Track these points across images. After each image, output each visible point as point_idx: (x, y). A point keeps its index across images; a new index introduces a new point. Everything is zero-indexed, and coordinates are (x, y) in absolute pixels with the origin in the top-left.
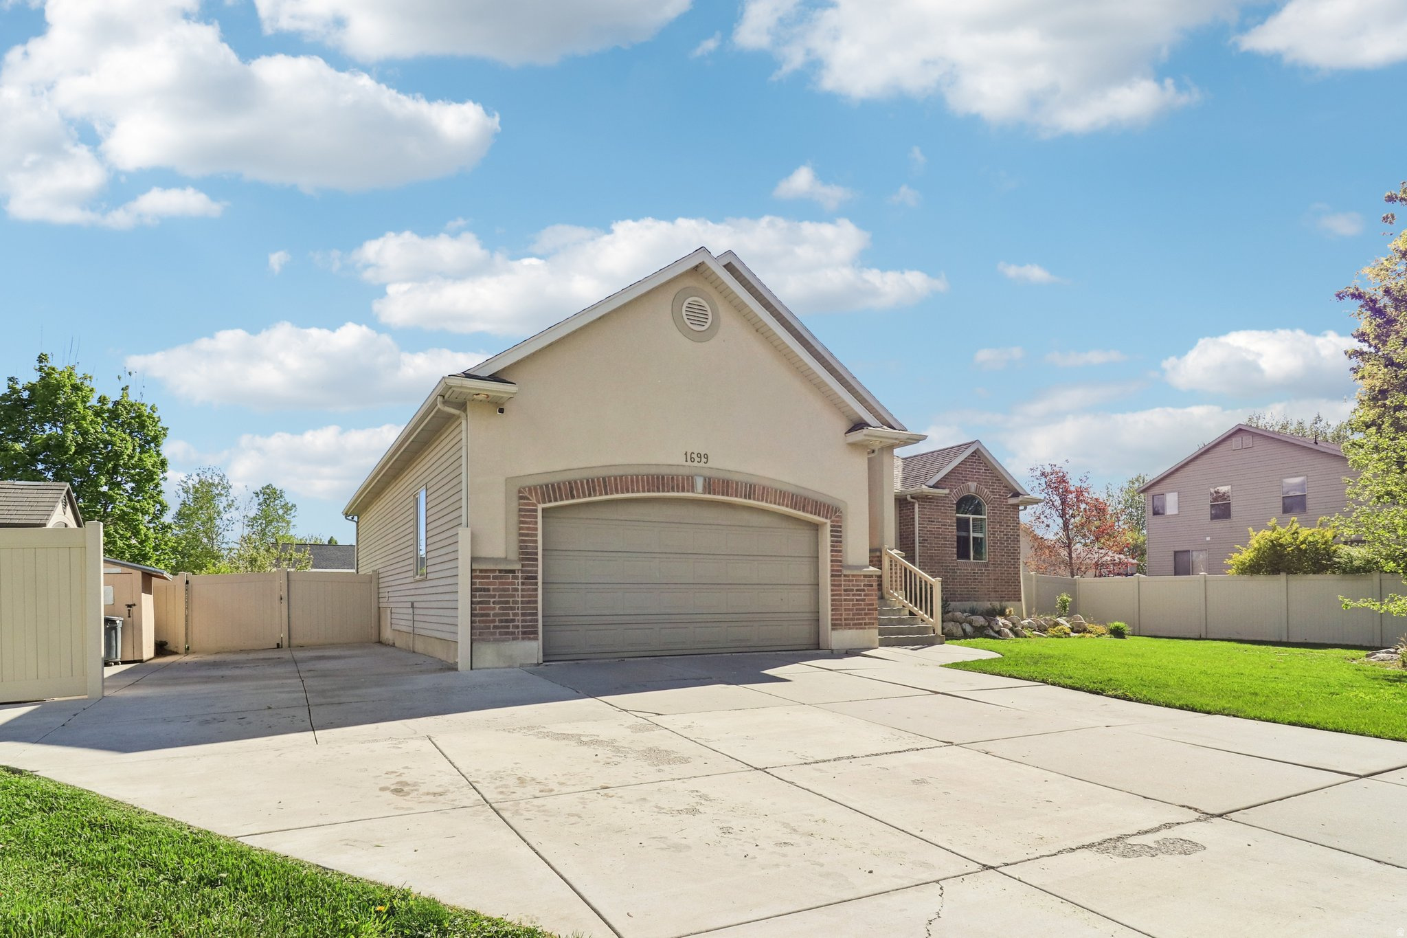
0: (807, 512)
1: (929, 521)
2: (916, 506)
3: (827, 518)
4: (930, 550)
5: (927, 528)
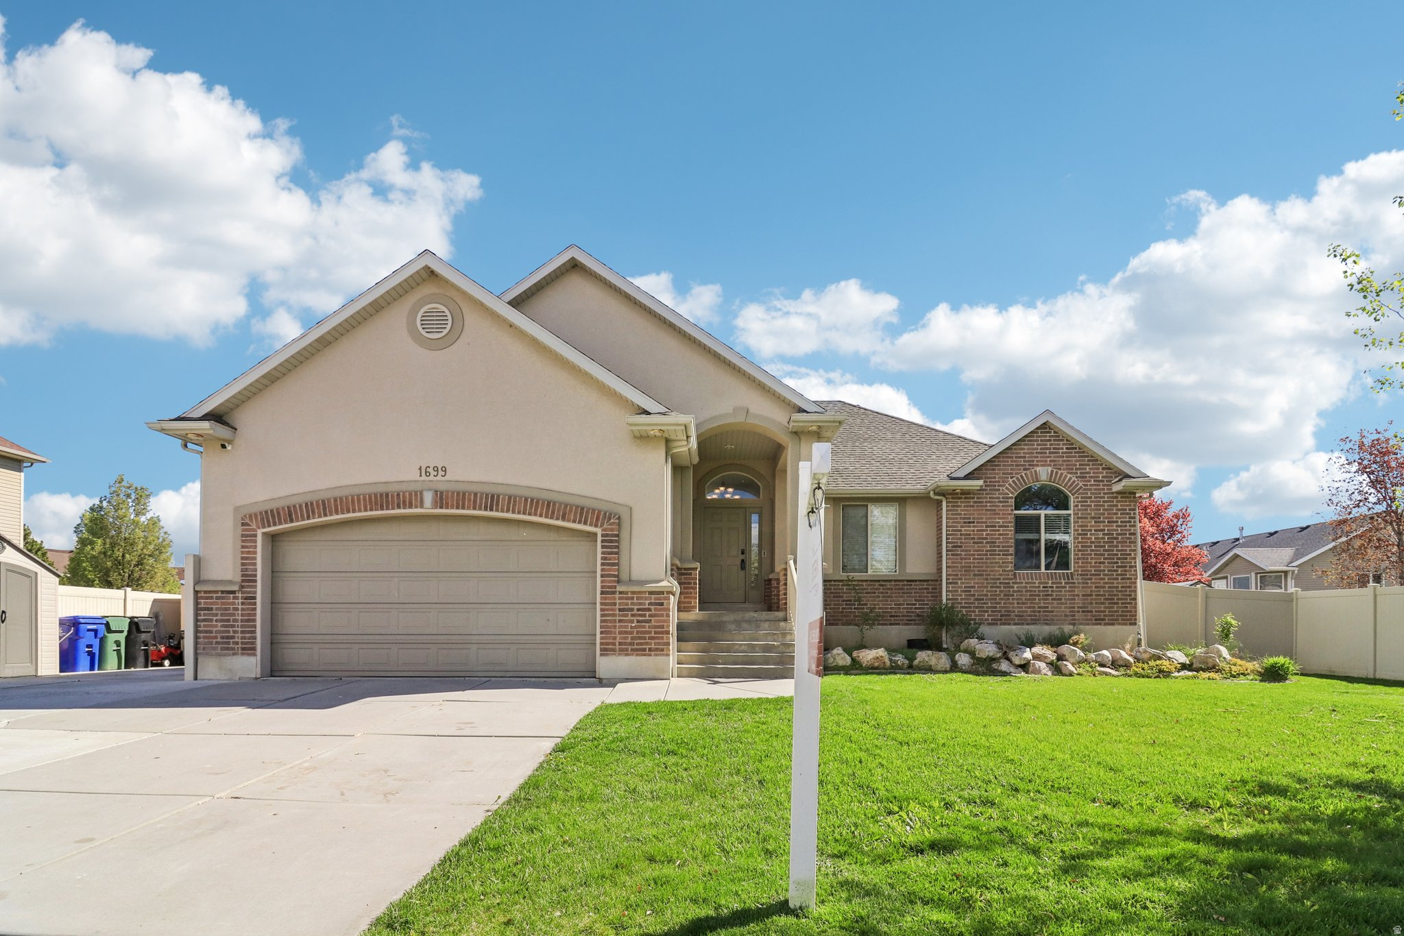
0: (569, 521)
1: (965, 523)
2: (944, 504)
3: (596, 526)
4: (966, 559)
5: (961, 531)
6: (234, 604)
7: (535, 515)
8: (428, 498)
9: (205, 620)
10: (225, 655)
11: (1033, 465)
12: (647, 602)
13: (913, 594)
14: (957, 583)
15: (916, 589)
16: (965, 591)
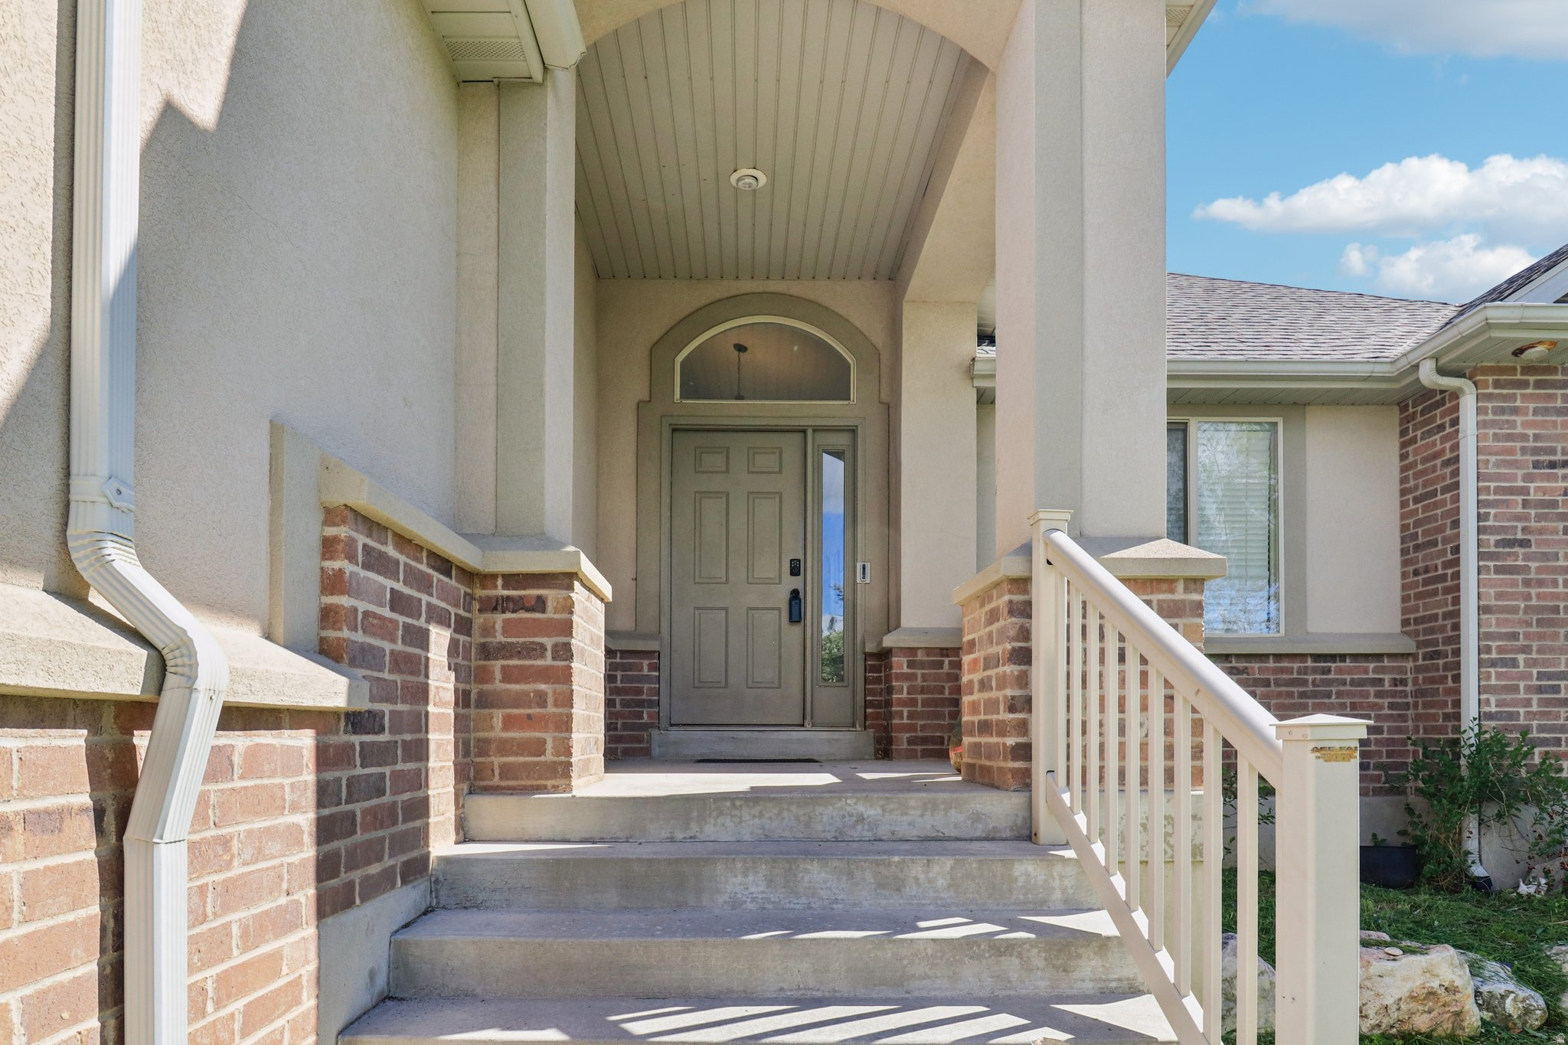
1: (1537, 465)
4: (1541, 583)
5: (1524, 491)
13: (1333, 700)
14: (1514, 663)
15: (1344, 682)
16: (1540, 690)
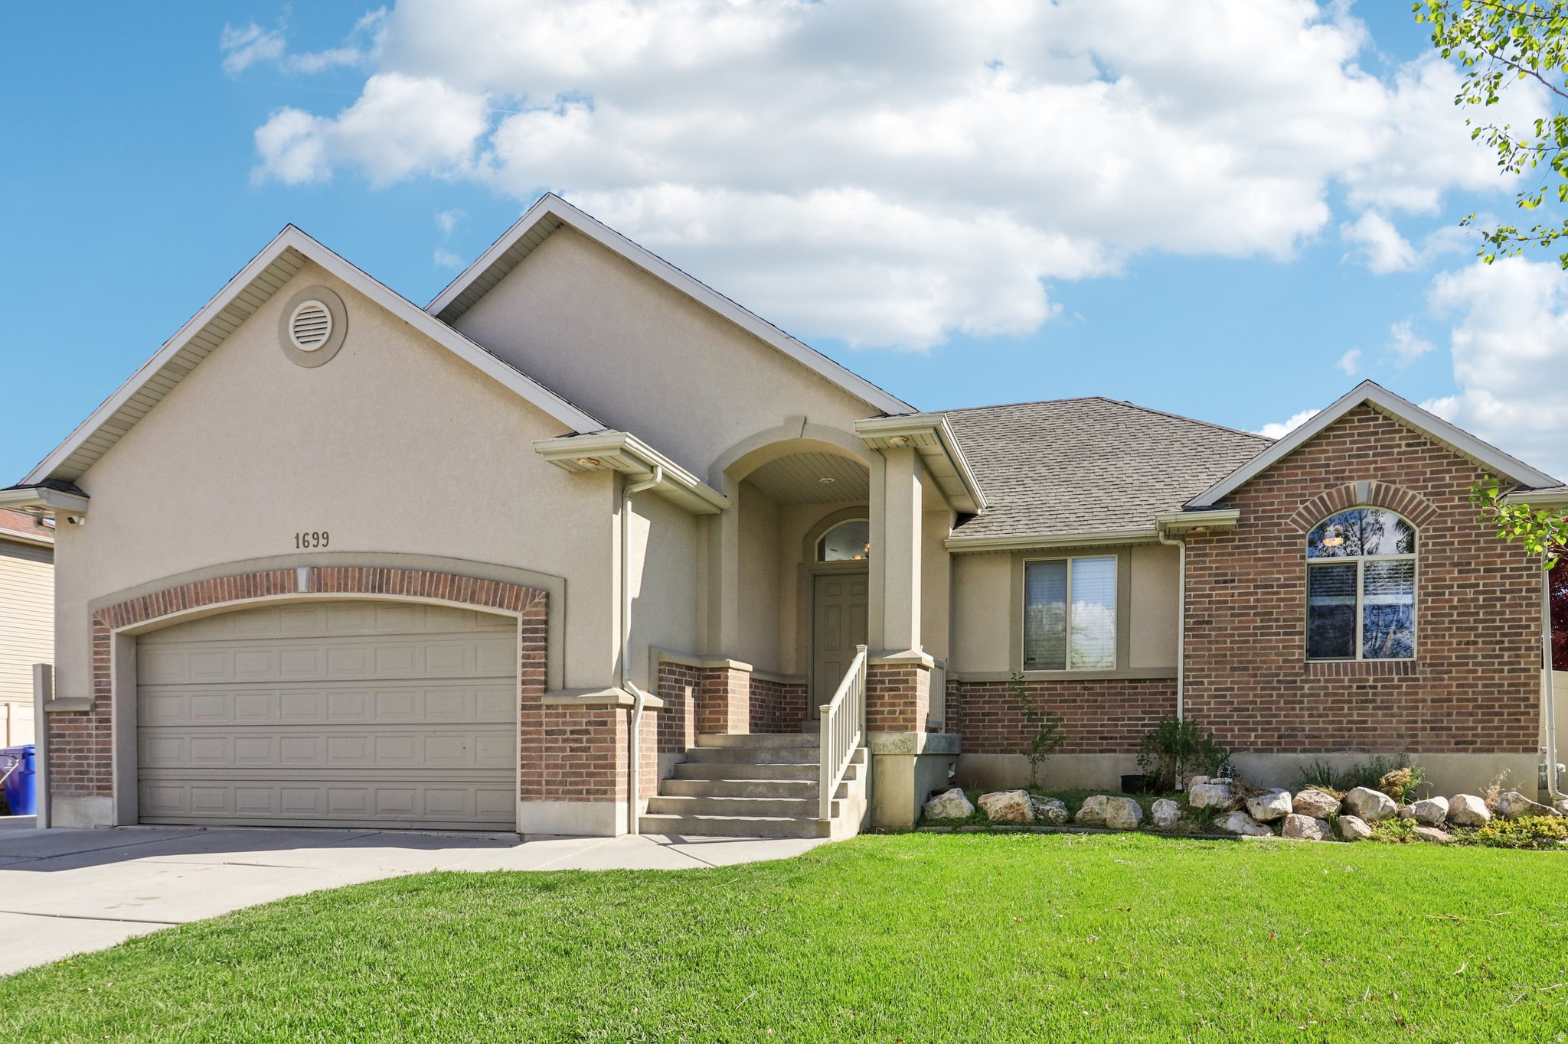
0: (479, 603)
1: (1217, 582)
2: (1182, 551)
3: (515, 609)
4: (1217, 642)
5: (1210, 596)
6: (87, 728)
7: (436, 595)
8: (303, 576)
9: (58, 750)
10: (79, 796)
11: (1343, 478)
12: (585, 720)
13: (1139, 703)
14: (1202, 683)
15: (1145, 694)
16: (1216, 697)
